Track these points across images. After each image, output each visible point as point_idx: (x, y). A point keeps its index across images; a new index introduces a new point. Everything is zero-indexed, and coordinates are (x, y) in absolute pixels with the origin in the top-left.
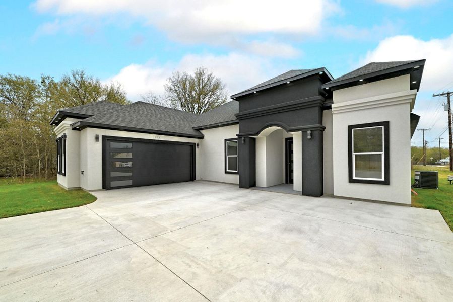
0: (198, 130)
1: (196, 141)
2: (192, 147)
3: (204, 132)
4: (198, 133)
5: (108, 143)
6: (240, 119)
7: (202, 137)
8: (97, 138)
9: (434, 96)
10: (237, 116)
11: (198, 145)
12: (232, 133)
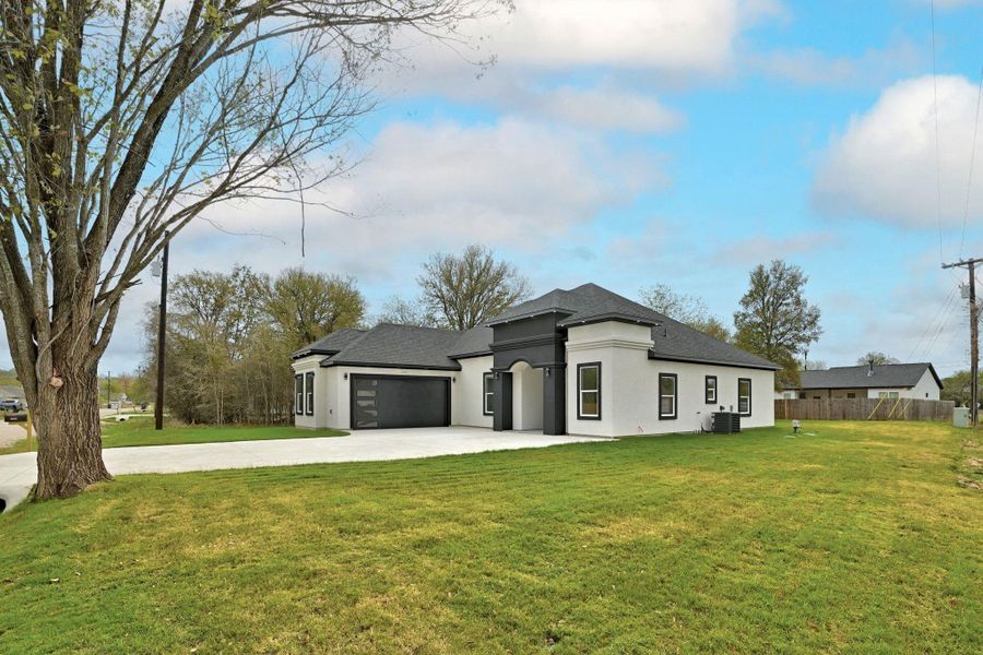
0: (455, 359)
1: (451, 374)
2: (447, 381)
3: (461, 362)
4: (455, 363)
5: (355, 381)
6: (494, 351)
7: (459, 369)
8: (346, 376)
9: (945, 267)
10: (491, 346)
11: (454, 380)
12: (487, 364)
